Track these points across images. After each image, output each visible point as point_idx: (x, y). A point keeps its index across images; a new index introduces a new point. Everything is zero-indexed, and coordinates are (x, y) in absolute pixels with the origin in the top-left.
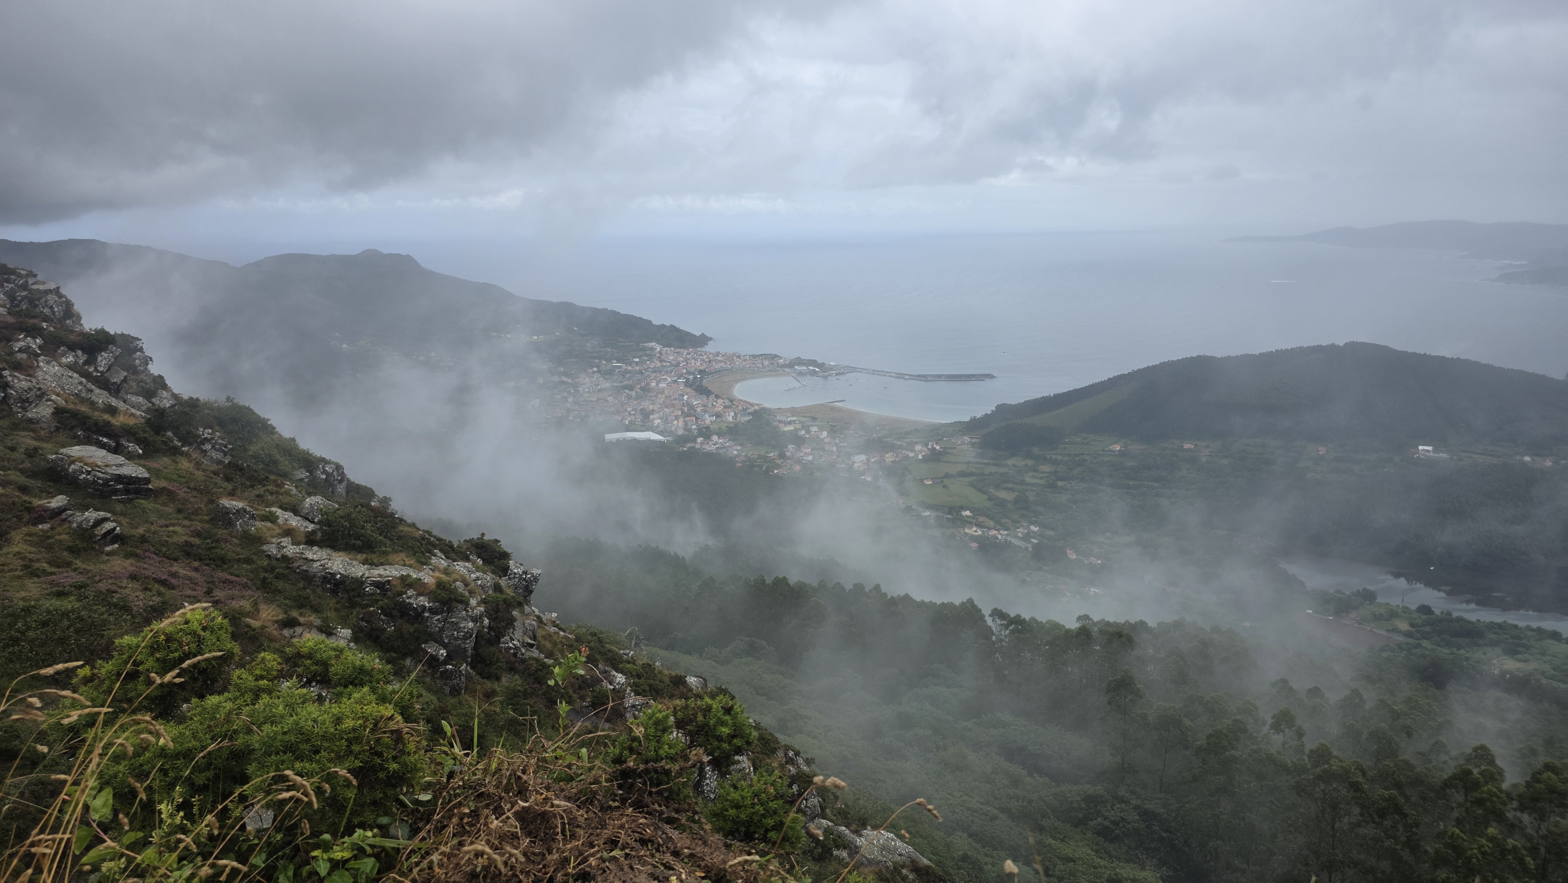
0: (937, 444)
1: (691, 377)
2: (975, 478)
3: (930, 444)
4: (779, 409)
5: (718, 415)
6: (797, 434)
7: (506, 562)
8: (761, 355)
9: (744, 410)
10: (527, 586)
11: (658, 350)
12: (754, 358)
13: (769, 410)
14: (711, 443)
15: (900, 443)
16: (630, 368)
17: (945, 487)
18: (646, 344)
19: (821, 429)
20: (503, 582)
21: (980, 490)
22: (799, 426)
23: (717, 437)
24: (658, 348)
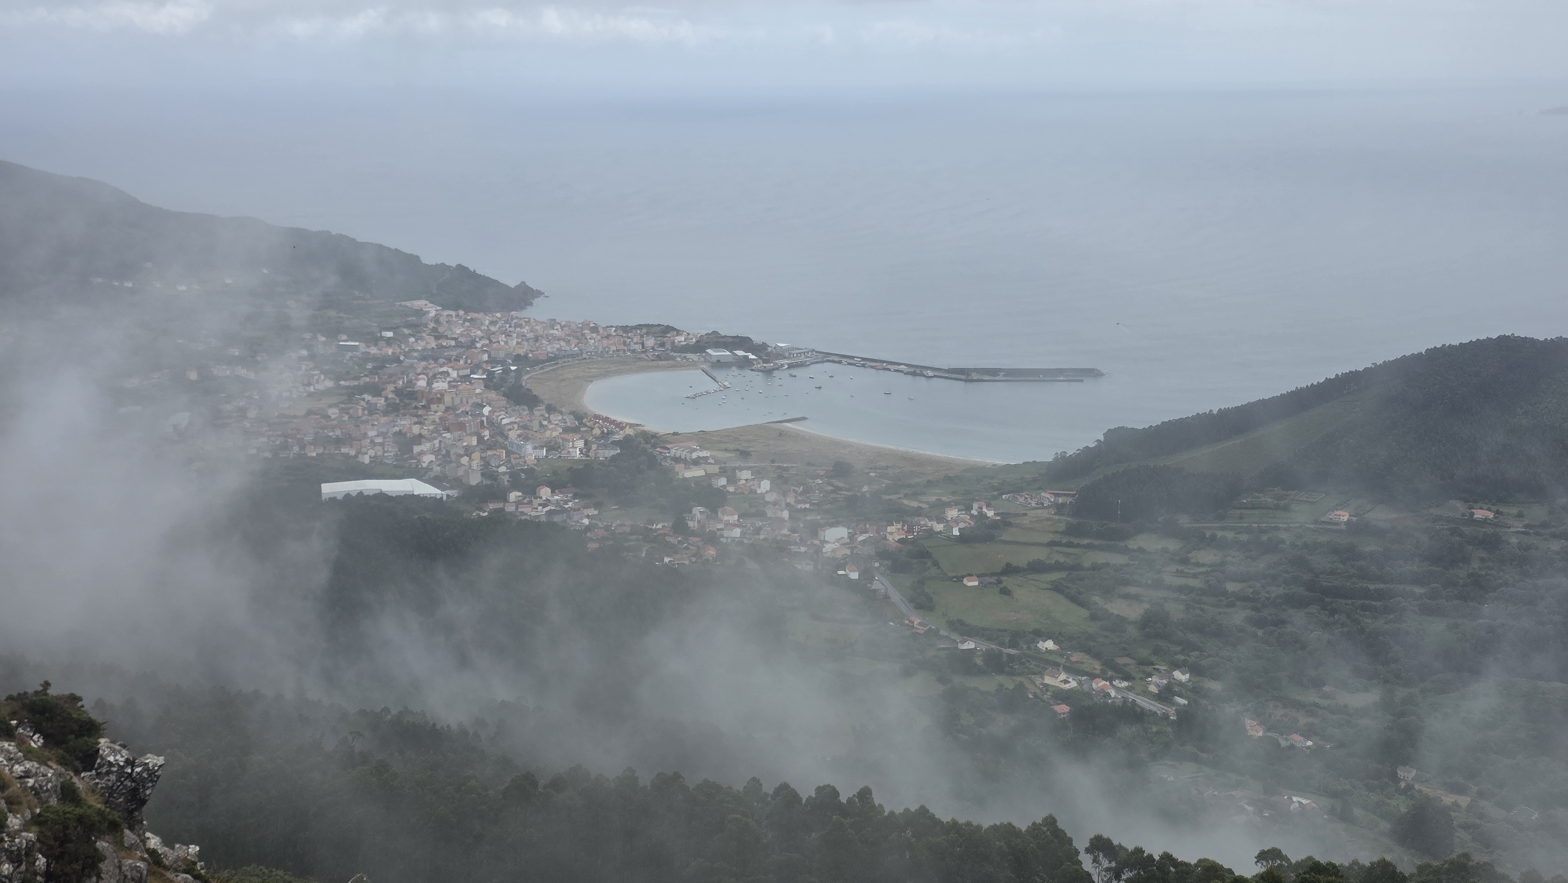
0: (988, 506)
1: (498, 369)
2: (1063, 574)
3: (975, 506)
4: (675, 434)
5: (552, 446)
6: (710, 485)
7: (92, 740)
8: (640, 327)
9: (604, 436)
10: (134, 791)
11: (433, 314)
12: (625, 332)
13: (654, 436)
14: (536, 502)
15: (915, 504)
16: (373, 350)
17: (1005, 592)
18: (408, 304)
19: (759, 474)
20: (82, 782)
21: (1074, 600)
22: (715, 469)
23: (549, 490)
24: (432, 311)
